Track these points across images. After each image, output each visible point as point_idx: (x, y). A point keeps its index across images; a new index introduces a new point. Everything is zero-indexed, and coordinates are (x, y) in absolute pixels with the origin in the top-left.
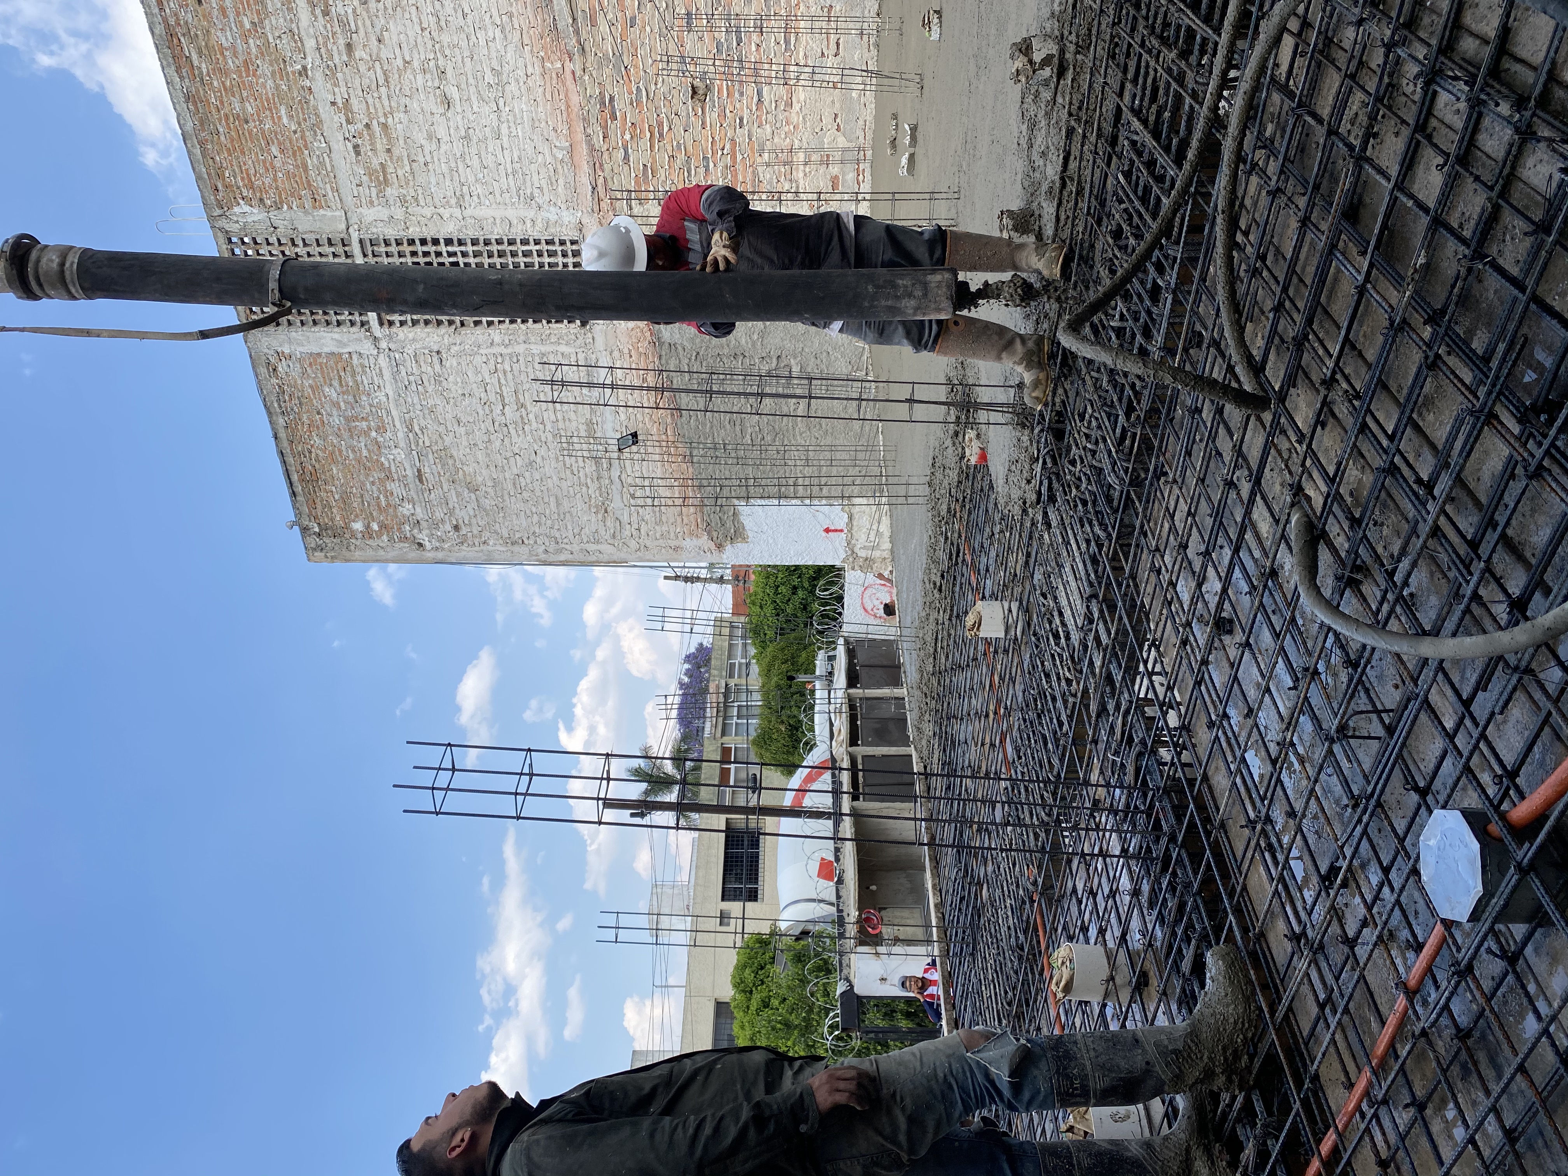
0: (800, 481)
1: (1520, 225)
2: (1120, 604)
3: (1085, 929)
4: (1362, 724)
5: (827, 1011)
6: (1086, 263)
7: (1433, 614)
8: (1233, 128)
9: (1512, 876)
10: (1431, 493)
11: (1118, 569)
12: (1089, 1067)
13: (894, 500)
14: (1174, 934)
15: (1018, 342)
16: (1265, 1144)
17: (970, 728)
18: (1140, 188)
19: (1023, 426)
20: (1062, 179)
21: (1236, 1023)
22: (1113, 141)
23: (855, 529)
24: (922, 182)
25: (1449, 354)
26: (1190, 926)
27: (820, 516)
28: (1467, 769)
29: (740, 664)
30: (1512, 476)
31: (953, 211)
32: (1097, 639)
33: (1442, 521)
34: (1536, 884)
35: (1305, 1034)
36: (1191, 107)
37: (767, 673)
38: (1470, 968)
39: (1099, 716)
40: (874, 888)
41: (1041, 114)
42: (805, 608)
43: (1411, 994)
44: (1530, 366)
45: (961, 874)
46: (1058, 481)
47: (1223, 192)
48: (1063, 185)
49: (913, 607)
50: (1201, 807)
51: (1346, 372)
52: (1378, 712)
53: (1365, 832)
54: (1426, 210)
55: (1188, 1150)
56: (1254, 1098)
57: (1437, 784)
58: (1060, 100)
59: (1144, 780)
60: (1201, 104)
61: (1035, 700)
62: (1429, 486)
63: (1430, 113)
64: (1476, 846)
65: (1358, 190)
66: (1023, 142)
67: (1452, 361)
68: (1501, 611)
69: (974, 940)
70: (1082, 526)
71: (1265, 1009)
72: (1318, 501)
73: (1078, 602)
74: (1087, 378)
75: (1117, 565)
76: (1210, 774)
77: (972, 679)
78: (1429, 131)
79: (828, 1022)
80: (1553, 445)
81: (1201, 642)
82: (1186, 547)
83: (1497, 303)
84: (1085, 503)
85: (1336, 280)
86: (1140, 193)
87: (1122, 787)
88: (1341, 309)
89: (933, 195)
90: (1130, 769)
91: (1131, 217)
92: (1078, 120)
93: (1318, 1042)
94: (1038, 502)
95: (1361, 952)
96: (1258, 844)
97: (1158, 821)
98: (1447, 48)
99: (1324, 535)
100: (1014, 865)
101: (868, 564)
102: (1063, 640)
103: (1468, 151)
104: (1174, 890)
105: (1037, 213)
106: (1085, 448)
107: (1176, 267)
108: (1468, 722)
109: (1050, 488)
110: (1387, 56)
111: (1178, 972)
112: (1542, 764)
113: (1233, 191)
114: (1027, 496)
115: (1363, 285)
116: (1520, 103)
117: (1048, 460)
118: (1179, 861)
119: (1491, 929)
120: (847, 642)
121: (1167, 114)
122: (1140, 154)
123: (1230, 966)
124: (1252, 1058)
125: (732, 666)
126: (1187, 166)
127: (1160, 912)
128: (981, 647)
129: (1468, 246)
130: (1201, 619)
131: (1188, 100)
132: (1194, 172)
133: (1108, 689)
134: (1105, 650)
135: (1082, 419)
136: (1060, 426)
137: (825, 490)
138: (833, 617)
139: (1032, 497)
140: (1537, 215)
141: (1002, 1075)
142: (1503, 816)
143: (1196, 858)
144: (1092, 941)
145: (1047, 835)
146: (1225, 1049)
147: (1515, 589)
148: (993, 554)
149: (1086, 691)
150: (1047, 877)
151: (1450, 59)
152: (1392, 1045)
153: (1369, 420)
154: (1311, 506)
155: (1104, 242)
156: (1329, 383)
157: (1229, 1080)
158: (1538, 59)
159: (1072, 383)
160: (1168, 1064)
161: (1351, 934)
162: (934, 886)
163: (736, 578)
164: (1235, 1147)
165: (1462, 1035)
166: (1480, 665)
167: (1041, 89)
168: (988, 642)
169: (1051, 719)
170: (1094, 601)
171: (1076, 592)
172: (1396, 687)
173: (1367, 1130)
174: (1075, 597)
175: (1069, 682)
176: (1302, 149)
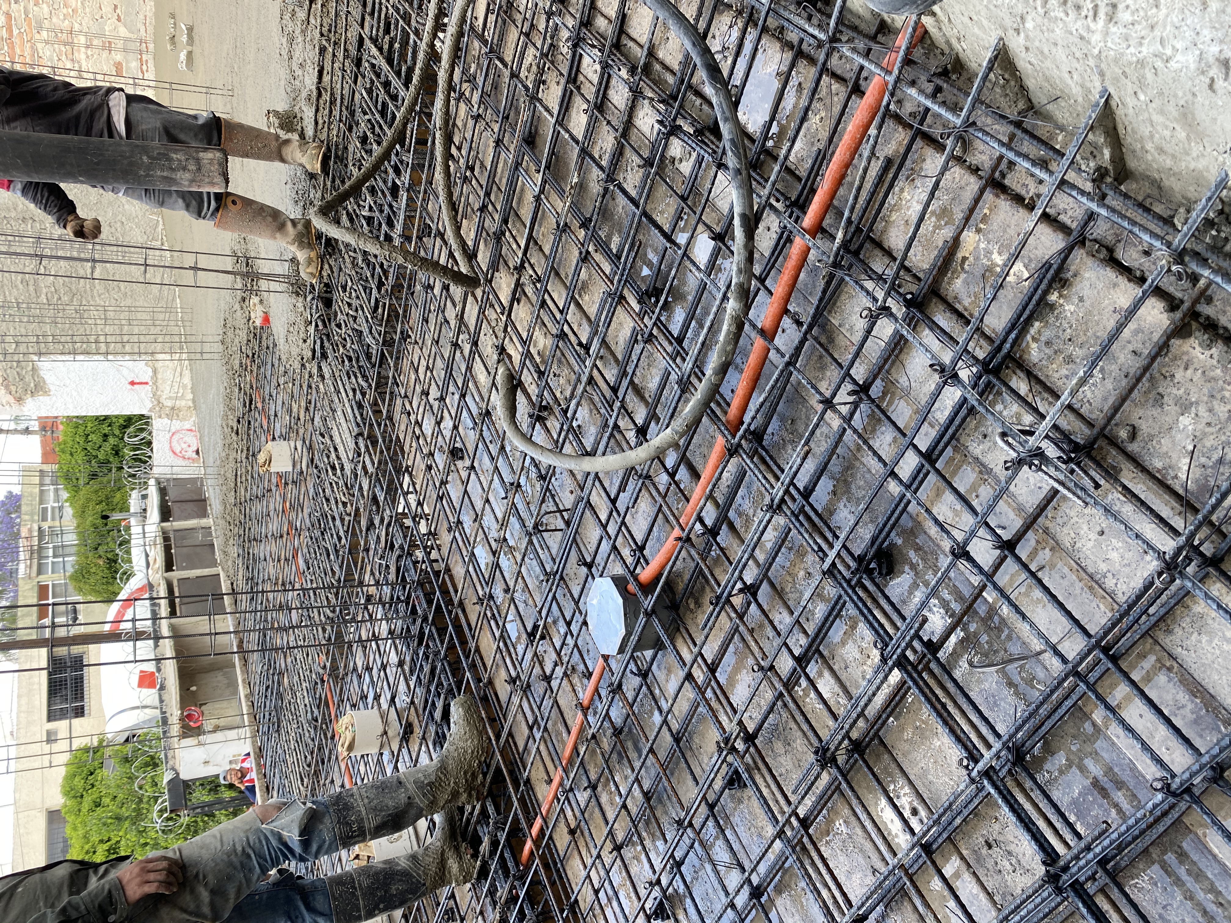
0: (102, 339)
1: (637, 160)
2: (380, 440)
3: (364, 697)
4: (551, 520)
5: (156, 799)
6: (342, 162)
7: (592, 439)
8: (445, 62)
9: (642, 619)
10: (588, 353)
11: (377, 412)
12: (364, 813)
13: (192, 356)
14: (429, 691)
15: (289, 224)
16: (496, 836)
17: (268, 548)
18: (380, 104)
19: (298, 294)
20: (318, 89)
21: (473, 752)
22: (358, 63)
23: (160, 381)
24: (200, 78)
25: (596, 251)
26: (440, 684)
27: (125, 372)
28: (614, 548)
29: (53, 508)
30: (636, 341)
31: (229, 106)
32: (364, 468)
33: (595, 373)
34: (656, 622)
35: (521, 749)
36: (415, 42)
37: (81, 514)
38: (620, 685)
39: (368, 529)
40: (194, 688)
41: (298, 31)
42: (117, 453)
43: (585, 710)
44: (645, 263)
45: (266, 667)
46: (329, 339)
47: (440, 113)
48: (320, 95)
49: (215, 449)
50: (445, 592)
51: (532, 261)
52: (560, 511)
53: (554, 597)
54: (577, 142)
55: (442, 854)
56: (488, 804)
57: (598, 559)
58: (312, 20)
59: (404, 577)
60: (421, 40)
61: (319, 521)
62: (587, 348)
63: (578, 71)
64: (620, 601)
65: (535, 123)
66: (284, 53)
67: (598, 257)
68: (631, 435)
69: (278, 719)
70: (349, 378)
71: (493, 738)
72: (517, 358)
73: (349, 440)
74: (346, 256)
75: (377, 408)
76: (451, 566)
77: (267, 506)
78: (578, 83)
79: (157, 808)
80: (658, 319)
81: (441, 467)
82: (427, 394)
83: (624, 215)
84: (350, 359)
85: (522, 190)
86: (379, 108)
87: (387, 584)
88: (526, 213)
89: (209, 90)
90: (393, 569)
91: (373, 127)
92: (328, 40)
93: (529, 754)
94: (313, 359)
95: (555, 684)
96: (485, 614)
97: (414, 606)
98: (587, 23)
99: (520, 384)
100: (308, 655)
101: (173, 413)
102: (338, 471)
103: (602, 102)
104: (427, 658)
105: (299, 116)
106: (347, 315)
107: (409, 170)
108: (614, 513)
109: (322, 347)
110: (548, 22)
111: (433, 719)
112: (658, 539)
113: (447, 113)
114: (304, 352)
115: (539, 196)
116: (633, 71)
117: (320, 324)
118: (431, 635)
119: (632, 656)
120: (158, 482)
121: (397, 45)
122: (378, 76)
123: (468, 711)
124: (485, 775)
125: (45, 510)
126: (412, 89)
127: (418, 676)
128: (274, 480)
129: (604, 172)
130: (441, 449)
131: (412, 36)
132: (418, 94)
133: (374, 508)
134: (370, 477)
135: (345, 291)
136: (328, 295)
137: (128, 348)
138: (142, 461)
139: (308, 354)
140: (646, 154)
141: (293, 836)
142: (636, 579)
143: (442, 631)
144: (370, 706)
145: (332, 627)
146: (465, 773)
147: (640, 419)
148: (279, 402)
149: (357, 510)
150: (334, 660)
151: (590, 31)
152: (575, 749)
153: (546, 297)
154: (511, 362)
155: (355, 144)
156: (520, 269)
157: (470, 795)
158: (643, 39)
159: (336, 260)
160: (424, 795)
161: (548, 672)
162: (244, 680)
163: (43, 428)
164: (476, 842)
165: (617, 732)
166: (621, 474)
167: (297, 9)
168: (279, 475)
169: (332, 535)
170: (361, 438)
171: (347, 431)
172: (572, 492)
173: (562, 810)
174: (346, 435)
175: (344, 504)
176: (496, 87)
